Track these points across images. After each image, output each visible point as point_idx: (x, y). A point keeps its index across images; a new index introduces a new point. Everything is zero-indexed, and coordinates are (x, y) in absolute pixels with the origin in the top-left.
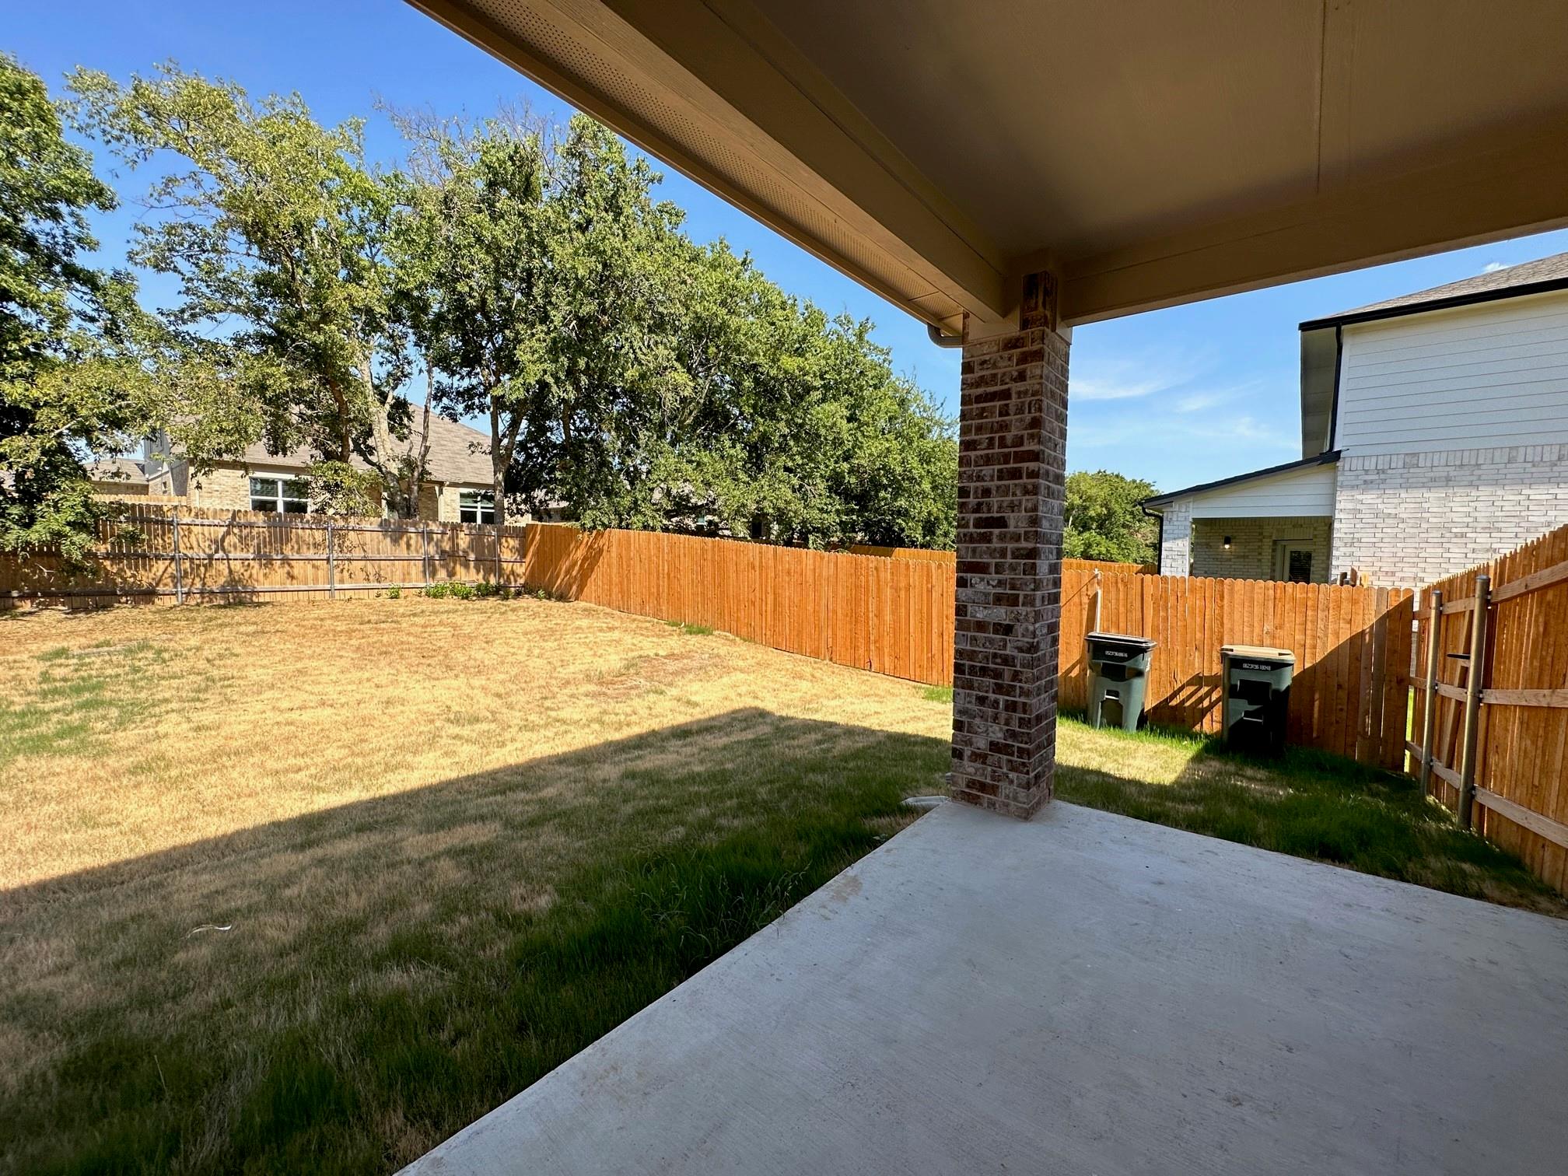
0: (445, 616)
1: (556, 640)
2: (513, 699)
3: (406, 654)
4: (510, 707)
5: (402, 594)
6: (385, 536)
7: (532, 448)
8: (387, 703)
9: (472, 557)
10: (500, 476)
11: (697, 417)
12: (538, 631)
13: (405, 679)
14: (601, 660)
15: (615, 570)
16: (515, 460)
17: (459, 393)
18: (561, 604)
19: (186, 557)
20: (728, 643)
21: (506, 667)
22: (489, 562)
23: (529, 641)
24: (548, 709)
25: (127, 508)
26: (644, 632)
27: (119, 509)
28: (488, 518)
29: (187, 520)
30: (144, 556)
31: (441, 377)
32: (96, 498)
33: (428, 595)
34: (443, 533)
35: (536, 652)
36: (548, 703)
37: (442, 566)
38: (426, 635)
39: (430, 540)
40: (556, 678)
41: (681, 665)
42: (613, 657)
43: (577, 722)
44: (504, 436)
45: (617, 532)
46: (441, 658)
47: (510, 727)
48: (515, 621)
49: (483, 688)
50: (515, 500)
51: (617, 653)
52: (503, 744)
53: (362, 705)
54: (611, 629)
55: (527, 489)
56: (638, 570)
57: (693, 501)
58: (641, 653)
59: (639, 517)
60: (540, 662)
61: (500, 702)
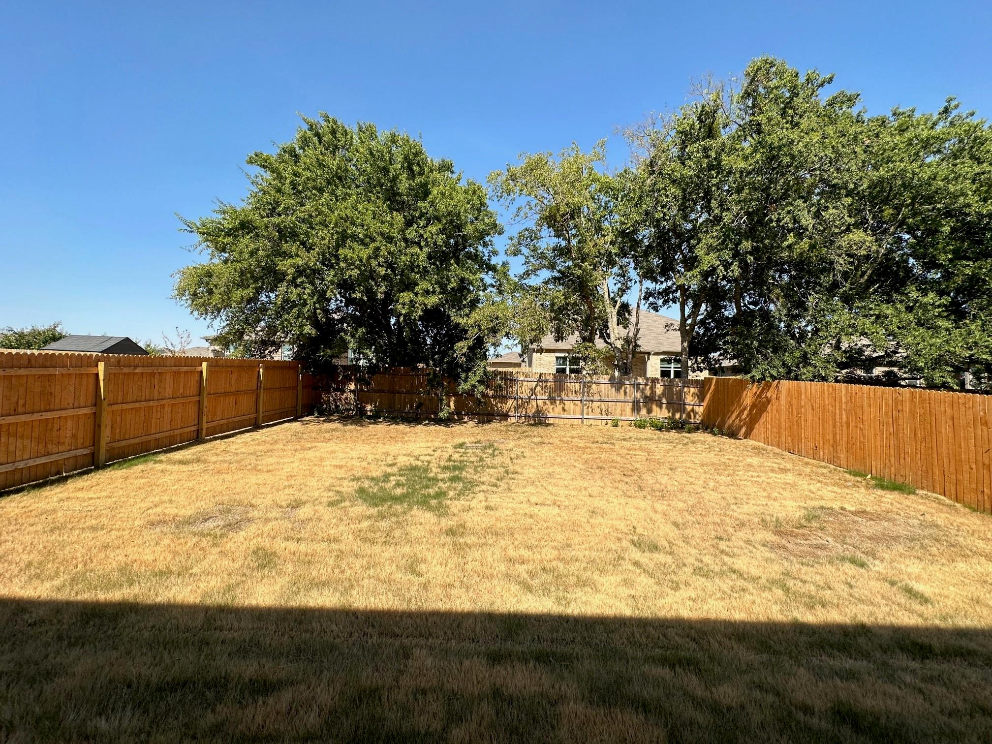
0: (644, 443)
1: (729, 475)
2: (688, 532)
3: (613, 470)
4: (686, 540)
5: (620, 423)
6: (612, 387)
7: (709, 323)
8: (593, 512)
9: (664, 401)
10: (686, 344)
11: (870, 277)
12: (713, 464)
13: (608, 493)
14: (776, 504)
15: (784, 417)
16: (697, 333)
17: (660, 293)
18: (733, 441)
19: (520, 398)
20: (945, 509)
21: (685, 496)
22: (676, 403)
23: (705, 473)
24: (722, 552)
25: (500, 373)
26: (821, 479)
27: (496, 374)
28: (677, 374)
29: (521, 379)
30: (505, 397)
31: (649, 284)
32: (489, 369)
33: (635, 425)
34: (646, 385)
35: (712, 484)
36: (723, 545)
37: (644, 406)
38: (628, 457)
39: (638, 389)
40: (730, 517)
41: (879, 528)
42: (790, 503)
43: (755, 579)
44: (689, 316)
45: (785, 383)
46: (636, 478)
47: (685, 565)
48: (695, 452)
49: (664, 514)
50: (696, 361)
51: (793, 499)
52: (676, 587)
53: (577, 511)
54: (784, 471)
55: (706, 352)
56: (810, 417)
57: (866, 353)
58: (822, 503)
59: (810, 368)
60: (715, 496)
61: (677, 532)
